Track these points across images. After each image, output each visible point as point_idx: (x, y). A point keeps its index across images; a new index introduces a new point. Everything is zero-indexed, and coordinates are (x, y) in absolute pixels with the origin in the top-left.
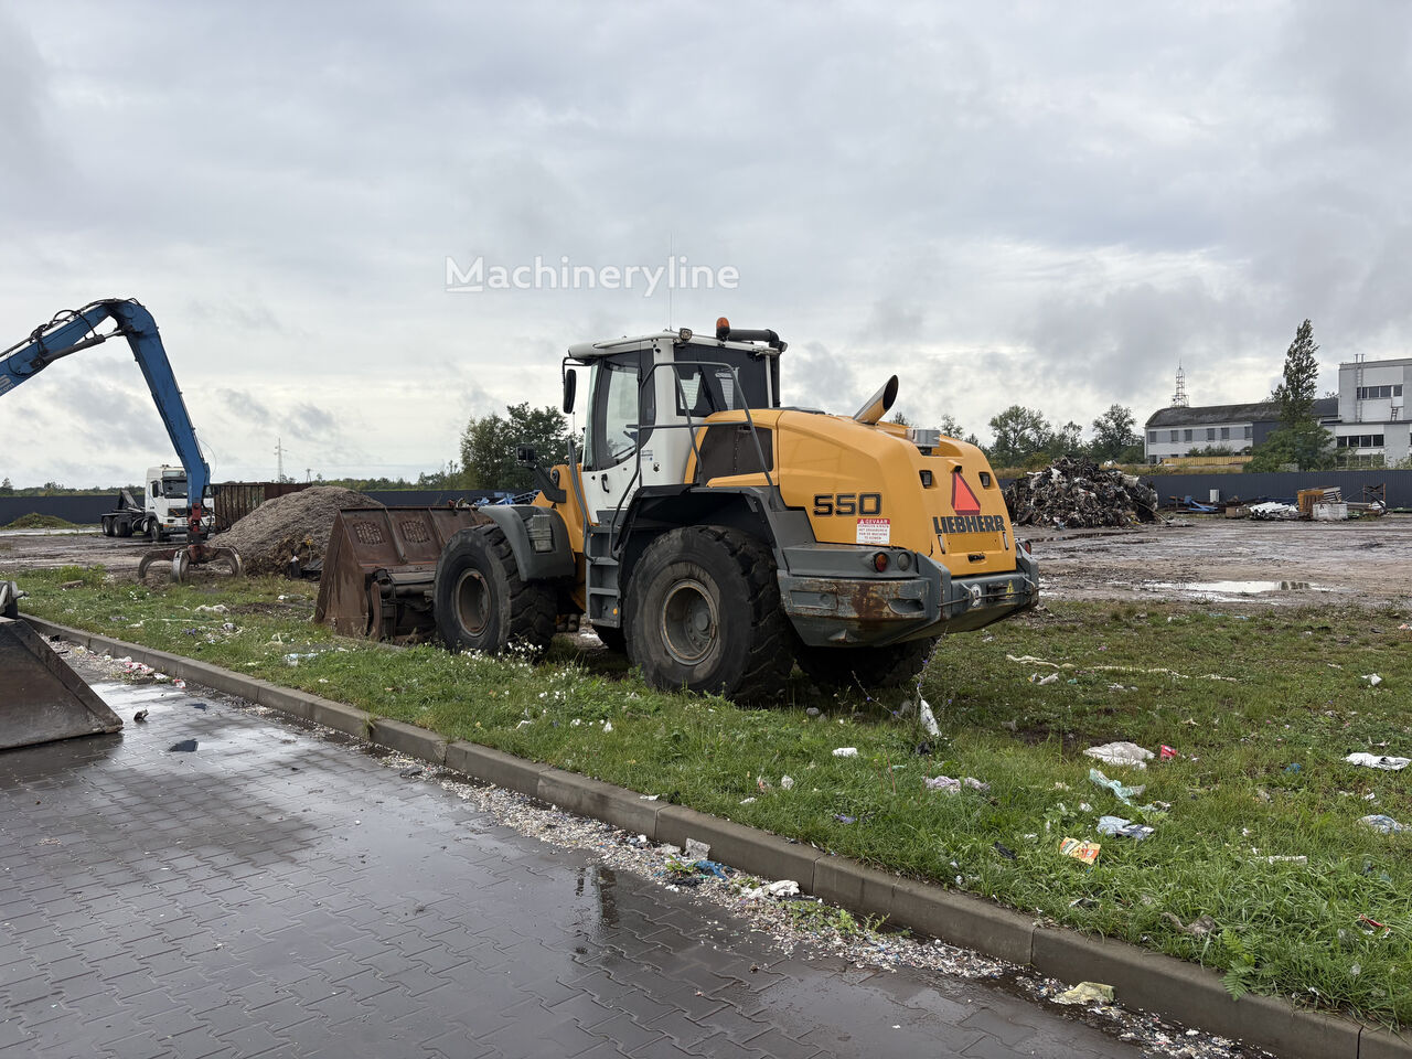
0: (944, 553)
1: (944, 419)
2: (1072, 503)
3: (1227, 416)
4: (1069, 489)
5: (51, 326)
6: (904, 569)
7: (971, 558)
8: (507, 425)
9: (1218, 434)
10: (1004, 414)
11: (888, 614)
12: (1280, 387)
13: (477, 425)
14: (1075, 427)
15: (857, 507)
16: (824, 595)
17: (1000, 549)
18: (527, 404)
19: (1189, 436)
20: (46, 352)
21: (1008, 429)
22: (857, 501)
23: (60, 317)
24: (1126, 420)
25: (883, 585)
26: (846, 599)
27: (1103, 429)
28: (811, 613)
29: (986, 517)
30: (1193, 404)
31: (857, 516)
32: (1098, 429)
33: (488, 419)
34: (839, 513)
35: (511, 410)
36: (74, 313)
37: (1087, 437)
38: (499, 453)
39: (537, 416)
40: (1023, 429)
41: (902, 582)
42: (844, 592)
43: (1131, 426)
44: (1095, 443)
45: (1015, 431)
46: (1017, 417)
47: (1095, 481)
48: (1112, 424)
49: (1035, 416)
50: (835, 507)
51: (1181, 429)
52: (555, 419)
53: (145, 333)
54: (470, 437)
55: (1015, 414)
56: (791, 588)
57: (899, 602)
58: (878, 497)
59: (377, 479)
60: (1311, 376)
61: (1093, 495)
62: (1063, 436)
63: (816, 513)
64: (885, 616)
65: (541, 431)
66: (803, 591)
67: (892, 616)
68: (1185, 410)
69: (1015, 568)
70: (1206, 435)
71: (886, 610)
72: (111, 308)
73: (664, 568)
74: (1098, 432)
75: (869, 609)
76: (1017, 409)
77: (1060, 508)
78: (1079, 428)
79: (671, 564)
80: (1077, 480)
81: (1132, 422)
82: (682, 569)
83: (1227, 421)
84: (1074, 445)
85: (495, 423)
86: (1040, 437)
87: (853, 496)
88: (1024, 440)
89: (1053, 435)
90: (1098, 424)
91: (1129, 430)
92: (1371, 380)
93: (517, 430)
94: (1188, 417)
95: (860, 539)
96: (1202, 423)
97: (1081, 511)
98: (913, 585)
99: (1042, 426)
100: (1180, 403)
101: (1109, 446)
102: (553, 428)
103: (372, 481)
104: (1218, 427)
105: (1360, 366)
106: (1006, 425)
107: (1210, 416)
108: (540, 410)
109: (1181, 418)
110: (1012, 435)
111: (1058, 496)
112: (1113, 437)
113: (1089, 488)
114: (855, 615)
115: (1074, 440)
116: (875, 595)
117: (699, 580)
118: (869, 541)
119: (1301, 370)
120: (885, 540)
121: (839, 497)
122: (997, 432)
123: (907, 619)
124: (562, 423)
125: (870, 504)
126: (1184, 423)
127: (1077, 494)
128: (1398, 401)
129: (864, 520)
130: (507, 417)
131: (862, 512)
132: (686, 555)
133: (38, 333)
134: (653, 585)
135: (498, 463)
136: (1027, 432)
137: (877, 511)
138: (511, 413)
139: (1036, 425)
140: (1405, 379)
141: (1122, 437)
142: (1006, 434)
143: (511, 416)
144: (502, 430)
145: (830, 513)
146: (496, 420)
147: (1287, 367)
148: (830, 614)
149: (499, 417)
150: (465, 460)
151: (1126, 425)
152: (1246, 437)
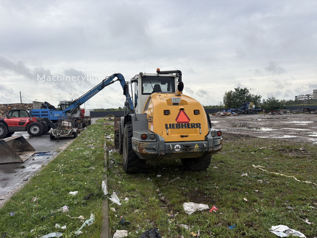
0: (168, 134)
5: (105, 80)
6: (152, 139)
7: (182, 136)
8: (234, 93)
11: (144, 152)
13: (227, 93)
17: (197, 133)
18: (239, 87)
20: (104, 85)
23: (107, 78)
25: (142, 143)
26: (137, 147)
29: (192, 124)
31: (151, 123)
33: (230, 91)
35: (236, 89)
36: (110, 77)
38: (232, 99)
39: (242, 90)
41: (148, 143)
42: (137, 145)
52: (246, 91)
53: (122, 80)
54: (226, 96)
56: (133, 142)
57: (147, 148)
58: (153, 118)
59: (215, 105)
63: (148, 121)
64: (143, 152)
65: (243, 94)
67: (145, 153)
69: (204, 140)
71: (143, 151)
72: (116, 75)
85: (231, 92)
93: (236, 94)
98: (152, 144)
102: (246, 93)
103: (214, 106)
108: (242, 88)
114: (139, 152)
116: (141, 146)
120: (153, 130)
123: (150, 154)
124: (248, 91)
130: (234, 91)
133: (103, 81)
135: (232, 102)
138: (235, 90)
143: (235, 91)
144: (233, 94)
146: (232, 92)
149: (232, 91)
150: (224, 102)
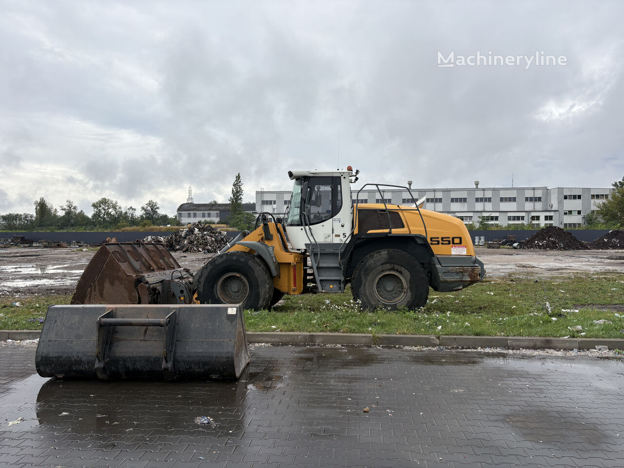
1: (67, 202)
2: (206, 243)
3: (209, 208)
4: (202, 237)
9: (206, 215)
10: (99, 201)
12: (231, 198)
14: (133, 209)
15: (451, 242)
16: (457, 273)
19: (195, 215)
21: (101, 208)
22: (451, 239)
24: (155, 207)
25: (478, 268)
26: (466, 274)
27: (145, 210)
28: (452, 280)
30: (195, 202)
31: (451, 245)
32: (143, 210)
34: (442, 244)
37: (139, 213)
40: (108, 209)
42: (466, 271)
43: (157, 210)
44: (142, 216)
45: (104, 210)
46: (105, 203)
47: (213, 233)
48: (149, 208)
49: (114, 203)
50: (441, 242)
51: (192, 212)
55: (104, 201)
56: (444, 271)
58: (460, 238)
60: (241, 195)
61: (213, 239)
62: (126, 213)
63: (432, 244)
64: (478, 279)
66: (449, 272)
68: (192, 204)
70: (202, 216)
71: (478, 277)
73: (378, 266)
74: (143, 212)
75: (474, 277)
76: (105, 199)
77: (200, 244)
78: (135, 210)
79: (382, 264)
80: (206, 233)
81: (158, 208)
82: (388, 266)
83: (210, 210)
84: (132, 217)
86: (116, 213)
87: (449, 238)
88: (108, 214)
89: (122, 212)
90: (143, 208)
91: (156, 212)
92: (267, 198)
94: (194, 207)
95: (453, 253)
96: (200, 210)
97: (210, 246)
99: (117, 208)
100: (190, 202)
101: (148, 218)
104: (206, 212)
105: (262, 193)
106: (100, 206)
107: (203, 208)
109: (192, 208)
110: (103, 211)
111: (198, 239)
112: (149, 214)
113: (211, 236)
114: (470, 279)
115: (132, 215)
116: (476, 272)
117: (397, 271)
118: (458, 254)
119: (237, 192)
120: (465, 253)
121: (442, 238)
122: (96, 210)
125: (457, 241)
126: (193, 210)
127: (207, 238)
128: (275, 206)
129: (455, 246)
131: (453, 243)
132: (390, 260)
134: (371, 273)
136: (110, 210)
137: (461, 243)
139: (114, 207)
140: (277, 198)
141: (154, 214)
142: (100, 211)
145: (438, 243)
147: (233, 190)
148: (459, 280)
151: (155, 209)
152: (217, 217)
